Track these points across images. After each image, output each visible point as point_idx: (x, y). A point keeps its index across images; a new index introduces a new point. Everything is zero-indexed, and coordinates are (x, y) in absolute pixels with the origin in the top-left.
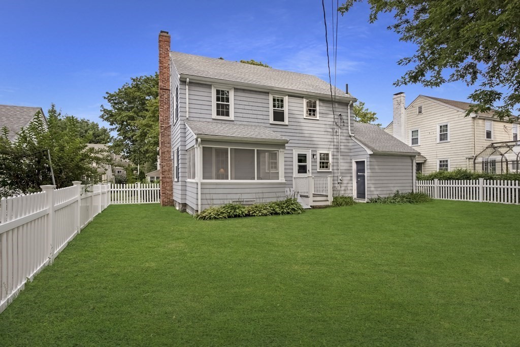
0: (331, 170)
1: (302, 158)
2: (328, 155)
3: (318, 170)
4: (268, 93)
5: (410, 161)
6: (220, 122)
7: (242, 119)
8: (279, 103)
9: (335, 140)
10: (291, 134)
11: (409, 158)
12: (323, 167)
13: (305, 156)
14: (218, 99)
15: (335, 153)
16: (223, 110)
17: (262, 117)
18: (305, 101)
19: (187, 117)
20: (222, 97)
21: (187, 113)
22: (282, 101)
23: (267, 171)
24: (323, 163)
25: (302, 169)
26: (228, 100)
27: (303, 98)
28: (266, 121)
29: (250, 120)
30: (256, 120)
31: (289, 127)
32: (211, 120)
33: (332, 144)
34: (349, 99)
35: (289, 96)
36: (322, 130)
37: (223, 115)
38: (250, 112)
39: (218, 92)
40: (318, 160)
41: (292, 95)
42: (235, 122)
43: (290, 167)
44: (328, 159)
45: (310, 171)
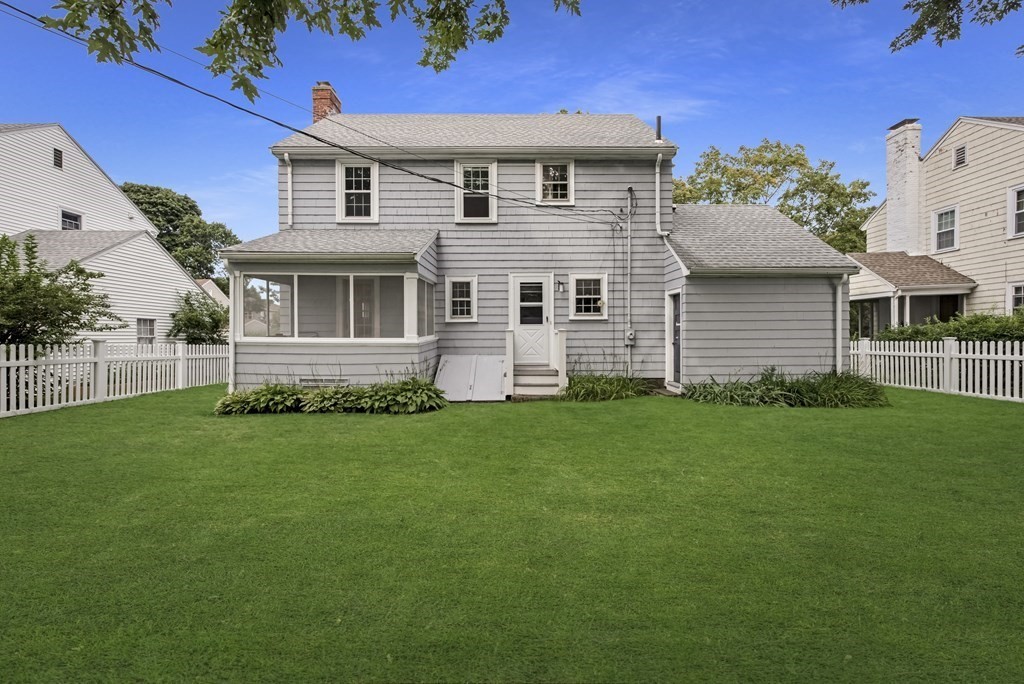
0: (605, 317)
1: (531, 292)
2: (597, 282)
3: (572, 317)
4: (452, 161)
5: (827, 289)
6: (352, 227)
7: (396, 219)
8: (477, 178)
9: (619, 249)
10: (506, 242)
11: (825, 282)
12: (588, 310)
13: (539, 287)
14: (349, 185)
15: (619, 279)
16: (358, 205)
17: (437, 211)
18: (538, 169)
19: (290, 223)
20: (358, 180)
21: (290, 216)
22: (485, 174)
23: (448, 320)
24: (588, 301)
25: (532, 316)
26: (367, 186)
27: (533, 161)
28: (446, 219)
29: (411, 219)
30: (425, 219)
31: (501, 227)
32: (334, 226)
33: (611, 257)
34: (655, 151)
35: (499, 161)
36: (584, 227)
37: (359, 214)
38: (414, 203)
39: (349, 172)
40: (572, 296)
41: (508, 159)
42: (382, 227)
43: (503, 311)
44: (598, 291)
45: (552, 319)
